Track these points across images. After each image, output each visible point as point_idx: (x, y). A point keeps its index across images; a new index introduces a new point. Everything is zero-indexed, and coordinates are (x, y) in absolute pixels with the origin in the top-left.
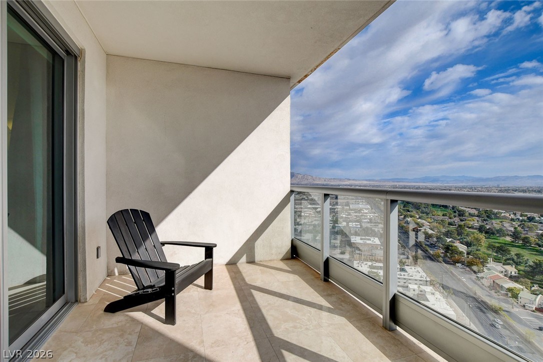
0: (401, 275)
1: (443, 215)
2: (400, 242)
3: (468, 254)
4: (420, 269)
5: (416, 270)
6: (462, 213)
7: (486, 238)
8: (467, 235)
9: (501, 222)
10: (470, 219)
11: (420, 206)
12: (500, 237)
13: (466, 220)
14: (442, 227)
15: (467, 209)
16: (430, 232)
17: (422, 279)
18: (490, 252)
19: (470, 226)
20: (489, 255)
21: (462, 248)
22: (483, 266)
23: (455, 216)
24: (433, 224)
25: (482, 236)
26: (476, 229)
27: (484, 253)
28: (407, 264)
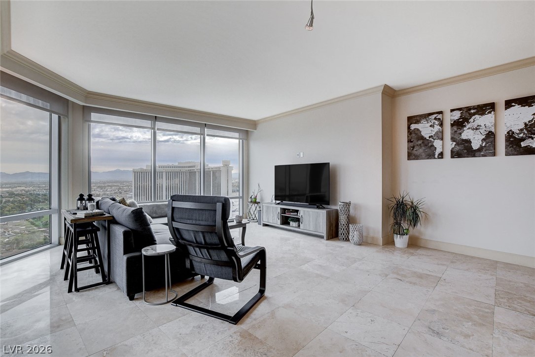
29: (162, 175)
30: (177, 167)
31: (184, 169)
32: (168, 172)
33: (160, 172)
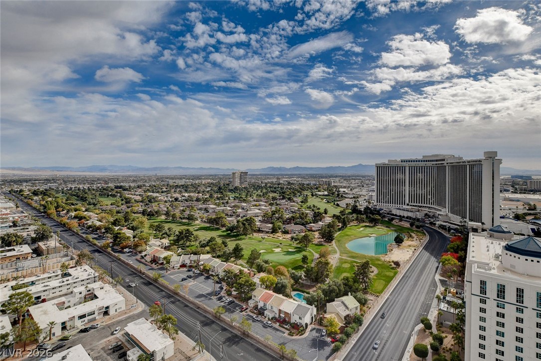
0: (63, 282)
1: (111, 205)
2: (63, 242)
3: (134, 237)
4: (87, 267)
5: (83, 269)
6: (128, 200)
7: (148, 220)
8: (133, 221)
9: (158, 204)
10: (136, 204)
11: (86, 197)
12: (158, 217)
13: (132, 206)
14: (110, 216)
15: (133, 197)
16: (98, 224)
17: (90, 276)
18: (151, 232)
19: (136, 211)
20: (150, 234)
21: (129, 233)
22: (146, 245)
23: (122, 204)
24: (101, 215)
25: (144, 219)
26: (140, 213)
27: (147, 233)
28: (70, 266)
29: (405, 169)
30: (422, 161)
31: (430, 163)
32: (412, 167)
33: (402, 167)
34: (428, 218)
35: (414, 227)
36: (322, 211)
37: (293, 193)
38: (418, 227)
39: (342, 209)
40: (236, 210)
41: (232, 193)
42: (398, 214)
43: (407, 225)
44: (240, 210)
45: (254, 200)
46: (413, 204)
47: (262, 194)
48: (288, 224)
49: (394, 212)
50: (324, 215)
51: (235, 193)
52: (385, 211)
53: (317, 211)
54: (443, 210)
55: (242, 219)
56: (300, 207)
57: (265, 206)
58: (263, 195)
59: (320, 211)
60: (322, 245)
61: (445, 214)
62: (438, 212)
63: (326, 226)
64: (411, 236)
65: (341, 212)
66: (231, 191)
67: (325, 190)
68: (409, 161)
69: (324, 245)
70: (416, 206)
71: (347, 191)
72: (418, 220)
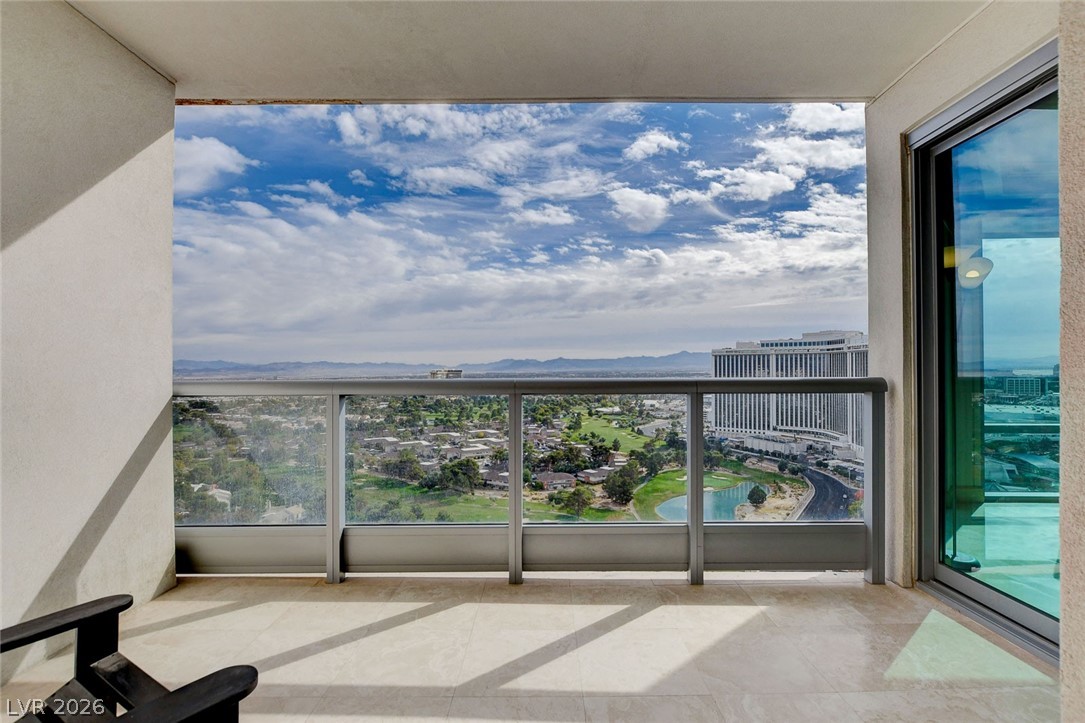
1: (184, 441)
3: (233, 504)
6: (220, 430)
8: (230, 471)
9: (281, 438)
12: (280, 462)
14: (182, 463)
15: (228, 423)
19: (235, 452)
20: (266, 497)
21: (222, 496)
22: (258, 518)
23: (207, 439)
25: (254, 467)
26: (244, 455)
29: (768, 361)
30: (800, 344)
31: (816, 347)
32: (782, 355)
33: (764, 356)
34: (812, 454)
35: (787, 471)
36: (608, 444)
37: (553, 410)
38: (794, 472)
39: (648, 440)
40: (439, 446)
41: (431, 412)
42: (756, 448)
43: (774, 468)
44: (447, 446)
45: (476, 427)
46: (784, 427)
47: (489, 413)
48: (542, 471)
49: (749, 443)
50: (612, 451)
51: (436, 412)
52: (732, 441)
53: (599, 444)
54: (842, 438)
55: (450, 464)
56: (565, 438)
57: (498, 437)
58: (493, 415)
59: (605, 443)
60: (609, 510)
61: (846, 445)
62: (833, 443)
63: (616, 473)
64: (780, 488)
65: (646, 446)
66: (428, 408)
67: (615, 404)
68: (777, 345)
69: (613, 511)
70: (791, 431)
71: (657, 405)
72: (794, 458)
